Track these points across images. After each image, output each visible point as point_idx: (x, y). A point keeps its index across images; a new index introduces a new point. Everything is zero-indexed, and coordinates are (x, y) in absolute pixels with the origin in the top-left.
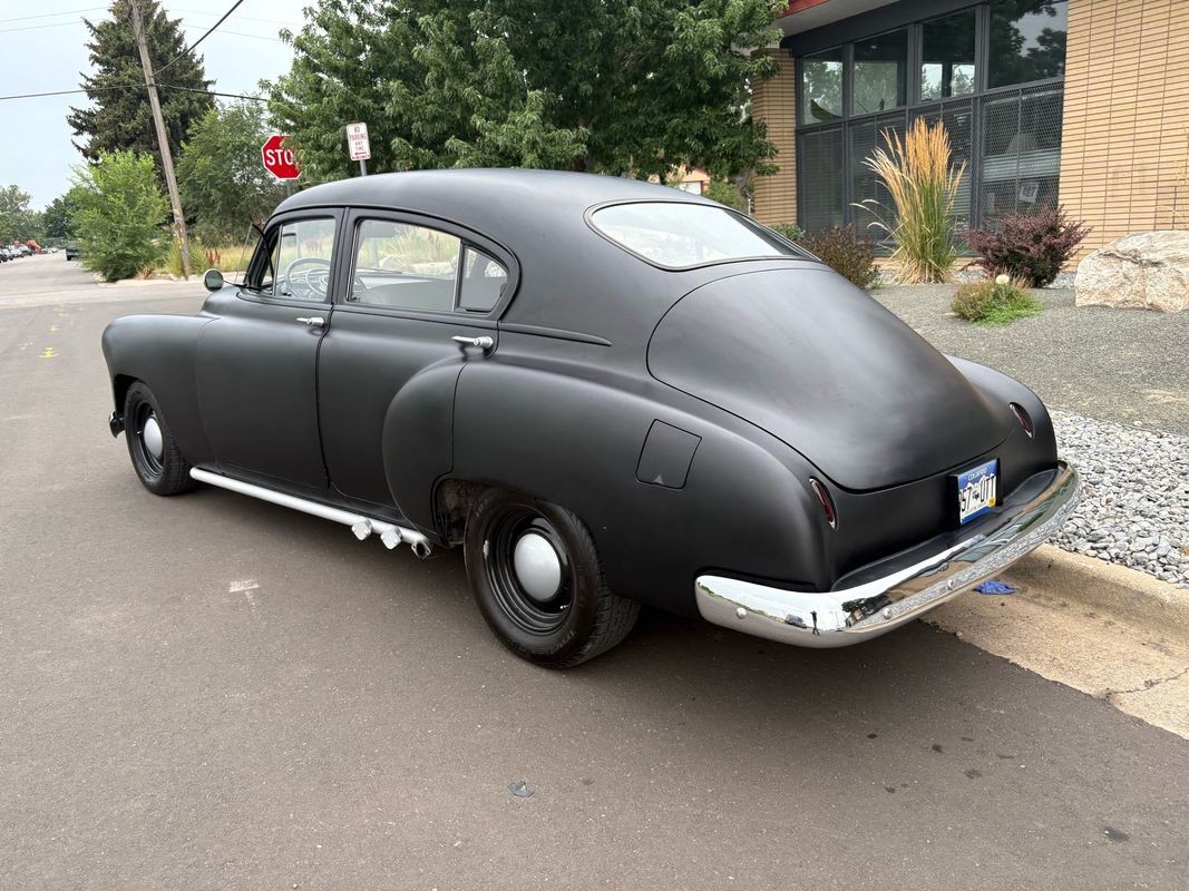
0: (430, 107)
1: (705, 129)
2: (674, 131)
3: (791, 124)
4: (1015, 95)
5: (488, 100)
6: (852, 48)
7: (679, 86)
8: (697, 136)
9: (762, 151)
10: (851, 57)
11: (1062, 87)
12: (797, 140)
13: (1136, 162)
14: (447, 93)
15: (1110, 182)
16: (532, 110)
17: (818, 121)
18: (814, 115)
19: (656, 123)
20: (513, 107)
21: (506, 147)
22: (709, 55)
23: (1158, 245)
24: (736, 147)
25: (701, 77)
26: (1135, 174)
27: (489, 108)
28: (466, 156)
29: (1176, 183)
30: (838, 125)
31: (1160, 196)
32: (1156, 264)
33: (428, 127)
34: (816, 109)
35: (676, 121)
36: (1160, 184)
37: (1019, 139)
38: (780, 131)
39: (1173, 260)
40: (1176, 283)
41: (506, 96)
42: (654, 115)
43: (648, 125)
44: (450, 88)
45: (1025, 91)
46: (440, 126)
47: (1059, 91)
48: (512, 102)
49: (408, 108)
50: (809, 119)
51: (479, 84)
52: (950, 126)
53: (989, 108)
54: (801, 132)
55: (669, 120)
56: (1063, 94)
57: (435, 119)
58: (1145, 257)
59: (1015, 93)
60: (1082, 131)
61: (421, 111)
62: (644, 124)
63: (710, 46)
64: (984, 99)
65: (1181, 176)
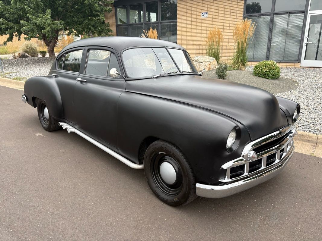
0: (12, 10)
1: (94, 24)
2: (86, 24)
3: (115, 24)
4: (166, 23)
5: (32, 10)
6: (129, 6)
7: (87, 11)
8: (92, 26)
9: (109, 31)
10: (129, 9)
11: (177, 22)
12: (116, 28)
13: (192, 40)
14: (17, 6)
15: (187, 44)
16: (48, 15)
17: (121, 24)
18: (120, 22)
19: (80, 21)
20: (40, 13)
21: (39, 24)
22: (96, 5)
23: (202, 59)
24: (103, 29)
25: (93, 10)
26: (192, 43)
27: (33, 12)
28: (27, 26)
30: (127, 25)
31: (197, 48)
32: (201, 63)
33: (11, 16)
34: (121, 21)
35: (86, 21)
36: (197, 45)
37: (168, 33)
38: (112, 26)
39: (204, 62)
40: (205, 66)
41: (37, 10)
42: (79, 18)
43: (78, 21)
44: (19, 5)
45: (169, 22)
46: (16, 16)
47: (176, 23)
48: (39, 11)
49: (5, 10)
50: (119, 23)
51: (28, 5)
52: (157, 30)
53: (161, 25)
54: (117, 26)
55: (84, 20)
56: (177, 24)
57: (13, 14)
58: (200, 61)
59: (167, 22)
60: (181, 32)
61: (9, 11)
62: (77, 21)
63: (96, 3)
64: (161, 23)
65: (200, 44)
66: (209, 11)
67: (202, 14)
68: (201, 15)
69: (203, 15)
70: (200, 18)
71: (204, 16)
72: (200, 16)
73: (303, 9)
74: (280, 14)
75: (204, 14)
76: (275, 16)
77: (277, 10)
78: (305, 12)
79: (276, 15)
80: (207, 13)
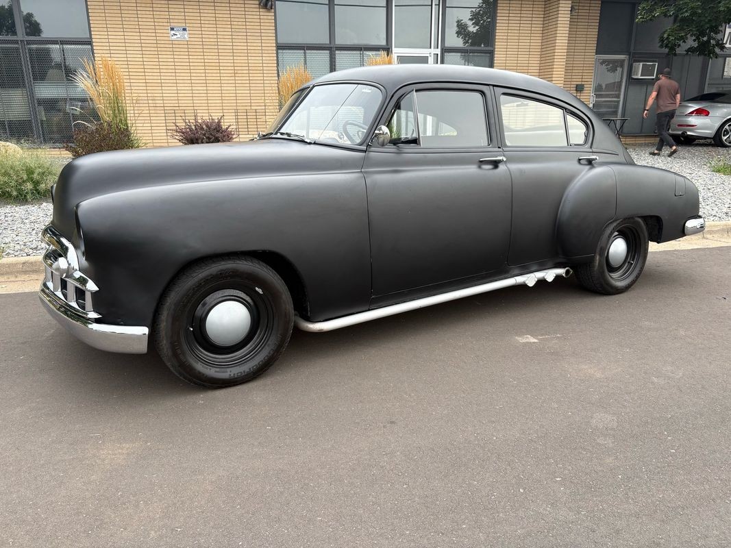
11: (92, 45)
13: (149, 95)
26: (150, 102)
29: (175, 108)
36: (166, 108)
47: (90, 47)
53: (30, 50)
64: (29, 42)
65: (177, 105)
66: (191, 25)
67: (172, 29)
68: (167, 31)
69: (173, 32)
70: (166, 38)
71: (179, 36)
72: (166, 35)
73: (383, 43)
74: (348, 50)
75: (178, 30)
76: (337, 52)
77: (339, 41)
78: (388, 49)
79: (338, 50)
80: (184, 30)
